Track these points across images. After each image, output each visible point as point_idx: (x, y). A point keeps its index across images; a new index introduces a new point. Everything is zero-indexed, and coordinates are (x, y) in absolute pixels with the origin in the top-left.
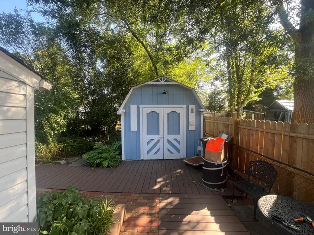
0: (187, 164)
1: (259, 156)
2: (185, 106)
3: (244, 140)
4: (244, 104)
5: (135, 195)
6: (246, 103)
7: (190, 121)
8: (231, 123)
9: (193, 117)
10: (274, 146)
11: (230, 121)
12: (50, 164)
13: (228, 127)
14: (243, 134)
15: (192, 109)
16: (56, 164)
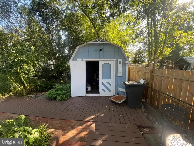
0: (112, 102)
1: (168, 97)
2: (115, 59)
3: (157, 84)
4: (159, 58)
5: (74, 122)
6: (160, 58)
7: (118, 70)
8: (148, 72)
9: (120, 67)
10: (181, 90)
11: (147, 70)
12: (25, 97)
13: (145, 75)
14: (157, 79)
15: (120, 61)
16: (29, 97)
